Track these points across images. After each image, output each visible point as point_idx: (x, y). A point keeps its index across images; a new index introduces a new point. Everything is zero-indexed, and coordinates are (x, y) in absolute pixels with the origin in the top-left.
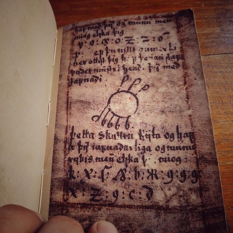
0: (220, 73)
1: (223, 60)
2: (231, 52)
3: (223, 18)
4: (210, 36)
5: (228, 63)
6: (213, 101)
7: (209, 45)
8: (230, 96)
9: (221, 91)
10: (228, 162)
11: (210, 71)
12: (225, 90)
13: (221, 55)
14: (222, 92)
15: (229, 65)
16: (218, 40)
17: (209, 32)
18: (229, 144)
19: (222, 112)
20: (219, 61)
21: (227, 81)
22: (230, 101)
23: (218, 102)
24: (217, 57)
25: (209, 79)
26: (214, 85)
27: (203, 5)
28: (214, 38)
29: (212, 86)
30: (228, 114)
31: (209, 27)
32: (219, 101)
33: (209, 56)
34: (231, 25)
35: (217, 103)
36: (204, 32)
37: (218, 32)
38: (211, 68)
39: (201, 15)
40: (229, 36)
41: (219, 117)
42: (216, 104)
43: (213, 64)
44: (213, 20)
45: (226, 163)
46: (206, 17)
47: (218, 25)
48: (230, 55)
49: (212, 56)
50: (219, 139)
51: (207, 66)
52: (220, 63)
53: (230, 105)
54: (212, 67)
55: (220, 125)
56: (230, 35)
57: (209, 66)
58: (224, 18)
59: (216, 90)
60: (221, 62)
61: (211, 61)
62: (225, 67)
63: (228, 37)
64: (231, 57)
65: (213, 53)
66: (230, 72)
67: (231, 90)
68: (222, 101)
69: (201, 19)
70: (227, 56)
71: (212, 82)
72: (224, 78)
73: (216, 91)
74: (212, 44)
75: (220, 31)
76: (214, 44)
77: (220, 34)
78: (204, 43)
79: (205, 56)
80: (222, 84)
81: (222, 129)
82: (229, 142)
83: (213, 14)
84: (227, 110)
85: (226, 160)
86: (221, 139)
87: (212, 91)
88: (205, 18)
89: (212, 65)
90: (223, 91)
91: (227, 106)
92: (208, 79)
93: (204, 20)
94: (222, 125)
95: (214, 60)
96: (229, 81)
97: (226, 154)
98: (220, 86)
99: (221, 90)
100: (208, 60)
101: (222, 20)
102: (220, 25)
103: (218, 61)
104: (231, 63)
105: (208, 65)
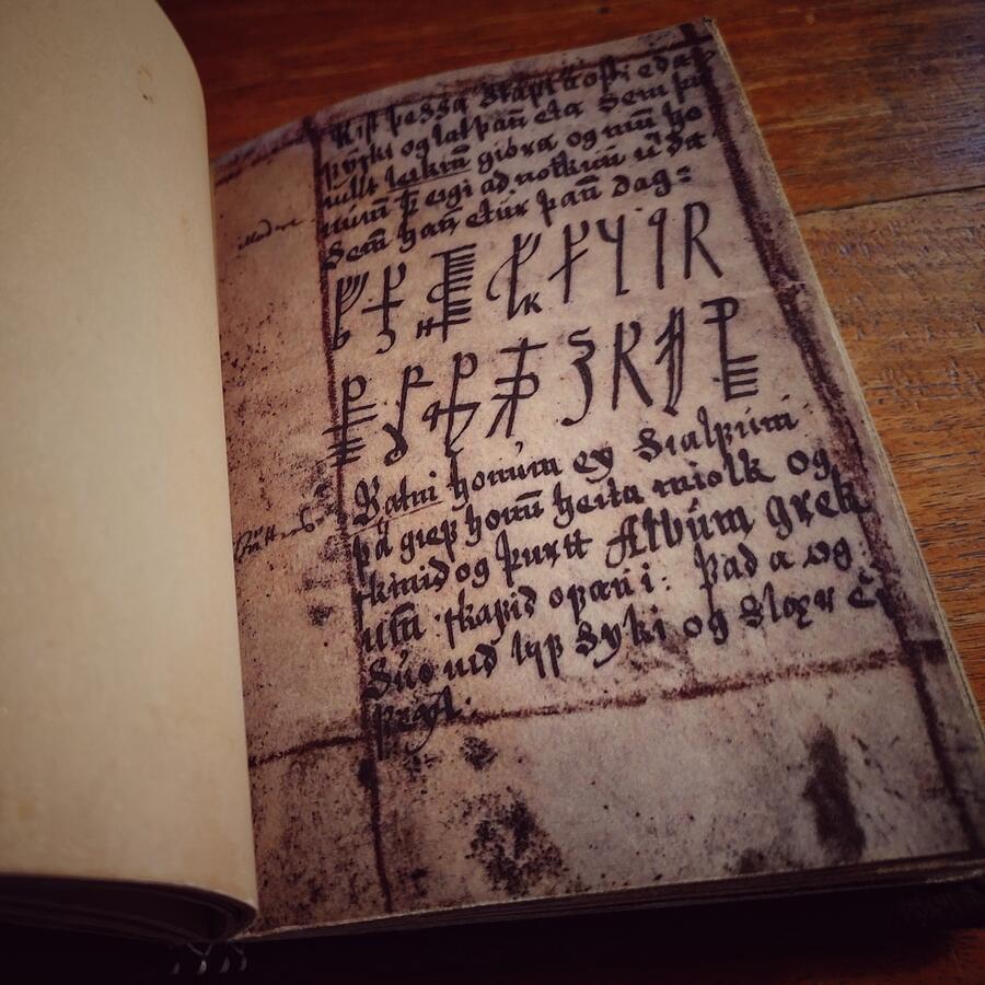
0: (905, 271)
1: (910, 219)
2: (943, 188)
3: (896, 60)
4: (850, 134)
5: (932, 229)
6: (886, 380)
7: (849, 167)
8: (953, 358)
9: (916, 340)
10: (972, 616)
11: (859, 266)
12: (932, 336)
13: (900, 203)
14: (921, 344)
15: (940, 239)
16: (883, 145)
17: (844, 118)
18: (969, 542)
19: (926, 420)
20: (894, 227)
21: (935, 301)
22: (954, 378)
23: (907, 384)
24: (886, 213)
25: (859, 298)
26: (885, 318)
27: (810, 19)
28: (867, 140)
29: (877, 323)
30: (952, 426)
31: (842, 98)
32: (910, 382)
33: (850, 210)
34: (930, 85)
35: (900, 388)
36: (822, 121)
37: (881, 116)
38: (864, 254)
39: (804, 56)
40: (926, 129)
41: (916, 443)
42: (898, 391)
43: (871, 240)
44: (857, 73)
45: (964, 617)
46: (828, 62)
47: (878, 89)
48: (939, 201)
49: (865, 207)
50: (927, 529)
51: (849, 247)
52: (898, 234)
53: (957, 390)
54: (870, 251)
55: (922, 472)
56: (933, 124)
57: (858, 247)
58: (900, 60)
59: (892, 338)
60: (905, 230)
61: (863, 227)
62: (922, 248)
63: (923, 132)
64: (942, 207)
65: (866, 197)
66: (942, 265)
67: (955, 335)
68: (922, 380)
69: (805, 71)
70: (925, 205)
71: (872, 309)
72: (921, 287)
73: (893, 341)
74: (863, 163)
75: (890, 112)
76: (867, 163)
77: (888, 121)
78: (826, 162)
79: (837, 209)
80: (914, 311)
81: (933, 486)
82: (967, 535)
83: (853, 48)
84: (947, 412)
85: (959, 607)
86: (931, 528)
87: (876, 343)
88: (821, 68)
89: (866, 244)
90: (924, 340)
91: (945, 398)
92: (856, 299)
93: (818, 76)
94: (930, 471)
95: (875, 222)
96: (945, 299)
97: (959, 582)
98: (909, 321)
99: (914, 336)
100: (851, 226)
101: (893, 69)
102: (888, 89)
103: (891, 228)
104: (945, 228)
105: (853, 246)
